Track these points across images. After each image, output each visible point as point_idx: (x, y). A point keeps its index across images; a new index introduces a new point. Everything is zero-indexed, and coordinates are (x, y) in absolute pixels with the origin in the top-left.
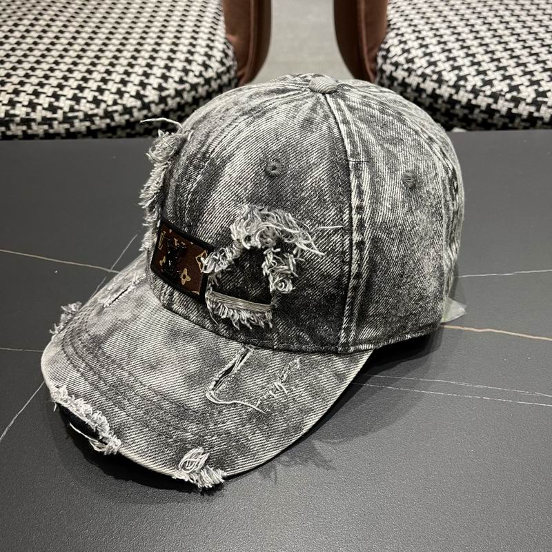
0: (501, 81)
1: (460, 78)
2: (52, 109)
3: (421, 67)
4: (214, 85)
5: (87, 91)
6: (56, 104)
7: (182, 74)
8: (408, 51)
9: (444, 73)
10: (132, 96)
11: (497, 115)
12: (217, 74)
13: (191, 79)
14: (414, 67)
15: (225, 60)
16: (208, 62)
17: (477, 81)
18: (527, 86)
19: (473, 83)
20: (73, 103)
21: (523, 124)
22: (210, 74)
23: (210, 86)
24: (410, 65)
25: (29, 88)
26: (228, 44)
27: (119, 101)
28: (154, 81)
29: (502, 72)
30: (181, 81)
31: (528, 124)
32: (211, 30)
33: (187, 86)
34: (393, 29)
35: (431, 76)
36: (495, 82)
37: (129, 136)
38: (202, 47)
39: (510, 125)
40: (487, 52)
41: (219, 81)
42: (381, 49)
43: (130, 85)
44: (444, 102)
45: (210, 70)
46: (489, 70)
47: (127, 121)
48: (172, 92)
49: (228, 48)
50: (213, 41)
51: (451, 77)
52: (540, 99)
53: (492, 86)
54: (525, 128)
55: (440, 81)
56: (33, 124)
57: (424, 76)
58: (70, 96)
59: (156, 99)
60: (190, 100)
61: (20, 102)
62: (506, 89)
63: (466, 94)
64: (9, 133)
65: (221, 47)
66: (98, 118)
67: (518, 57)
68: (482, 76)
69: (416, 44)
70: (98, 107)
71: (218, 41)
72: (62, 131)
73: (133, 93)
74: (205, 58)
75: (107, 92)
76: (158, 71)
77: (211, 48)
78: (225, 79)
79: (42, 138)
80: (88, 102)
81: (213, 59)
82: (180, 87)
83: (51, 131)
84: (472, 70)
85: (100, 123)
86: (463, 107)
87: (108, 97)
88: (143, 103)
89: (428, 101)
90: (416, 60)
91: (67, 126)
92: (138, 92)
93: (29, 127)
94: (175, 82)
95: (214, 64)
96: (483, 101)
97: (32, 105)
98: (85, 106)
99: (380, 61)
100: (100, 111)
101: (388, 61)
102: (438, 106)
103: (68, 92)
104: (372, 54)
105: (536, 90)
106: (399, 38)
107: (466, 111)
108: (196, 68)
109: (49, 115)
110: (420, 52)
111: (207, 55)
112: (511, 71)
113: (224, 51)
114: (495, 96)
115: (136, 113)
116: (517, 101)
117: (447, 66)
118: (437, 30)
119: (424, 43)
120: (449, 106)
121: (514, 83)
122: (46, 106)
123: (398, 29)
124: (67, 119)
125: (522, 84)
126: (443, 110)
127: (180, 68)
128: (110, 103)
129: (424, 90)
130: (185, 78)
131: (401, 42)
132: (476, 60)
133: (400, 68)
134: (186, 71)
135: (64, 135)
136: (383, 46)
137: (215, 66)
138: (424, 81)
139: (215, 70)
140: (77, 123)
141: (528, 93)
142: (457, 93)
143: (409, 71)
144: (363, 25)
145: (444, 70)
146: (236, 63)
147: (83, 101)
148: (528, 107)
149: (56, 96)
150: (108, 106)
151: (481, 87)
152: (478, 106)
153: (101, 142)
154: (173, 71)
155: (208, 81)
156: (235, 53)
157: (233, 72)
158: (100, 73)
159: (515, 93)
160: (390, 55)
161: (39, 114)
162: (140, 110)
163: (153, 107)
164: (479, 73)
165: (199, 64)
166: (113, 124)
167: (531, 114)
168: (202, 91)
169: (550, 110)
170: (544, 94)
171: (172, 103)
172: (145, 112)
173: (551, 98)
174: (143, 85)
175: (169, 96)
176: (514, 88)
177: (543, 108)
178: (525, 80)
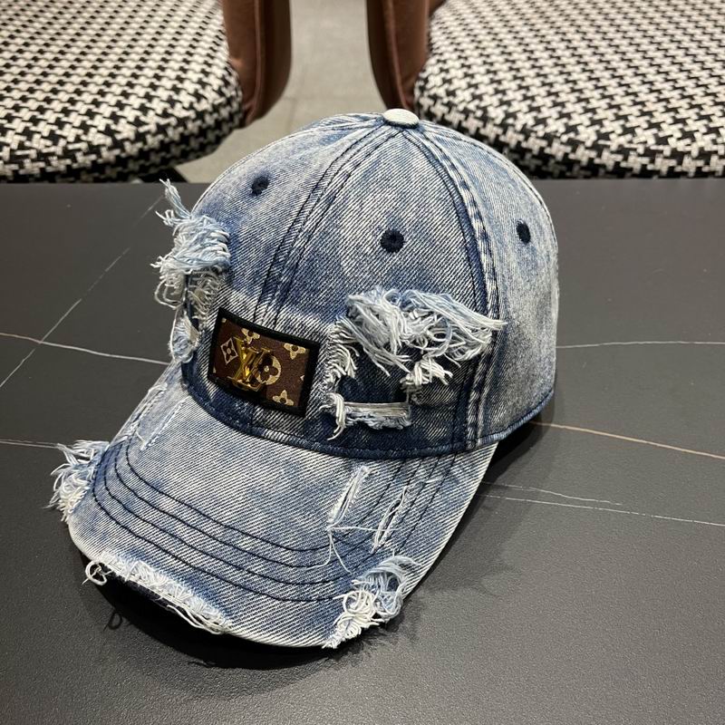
0: (557, 119)
1: (508, 115)
3: (463, 101)
4: (209, 120)
5: (42, 124)
7: (167, 105)
8: (449, 81)
9: (490, 109)
10: (99, 132)
11: (552, 161)
12: (213, 106)
13: (179, 112)
14: (456, 101)
15: (224, 90)
16: (201, 92)
17: (526, 119)
18: (588, 127)
19: (523, 122)
20: (23, 138)
21: (583, 172)
22: (203, 106)
23: (204, 121)
24: (451, 99)
26: (230, 70)
27: (83, 138)
28: (130, 114)
29: (559, 109)
30: (165, 114)
31: (589, 173)
32: (210, 52)
33: (173, 121)
34: (435, 54)
35: (474, 113)
36: (549, 121)
37: (97, 180)
38: (195, 72)
39: (568, 174)
40: (544, 84)
41: (215, 115)
42: (418, 79)
43: (98, 118)
45: (203, 101)
46: (544, 106)
47: (94, 162)
48: (152, 127)
49: (230, 74)
50: (210, 65)
51: (497, 114)
52: (601, 142)
53: (546, 125)
54: (586, 177)
55: (485, 119)
57: (466, 112)
58: (20, 130)
59: (132, 135)
60: (177, 138)
62: (562, 129)
63: (515, 135)
65: (220, 72)
66: (55, 158)
67: (581, 91)
68: (534, 114)
69: (460, 73)
70: (55, 144)
71: (217, 65)
72: (9, 173)
73: (102, 128)
74: (198, 87)
75: (68, 126)
76: (135, 101)
77: (206, 74)
78: (225, 112)
80: (43, 137)
81: (208, 88)
82: (163, 122)
84: (524, 106)
85: (59, 165)
86: (511, 151)
87: (69, 133)
88: (115, 141)
90: (458, 92)
91: (15, 167)
92: (108, 127)
94: (157, 115)
95: (210, 94)
96: (534, 144)
98: (39, 143)
99: (417, 93)
100: (58, 150)
101: (426, 93)
103: (18, 125)
104: (409, 84)
105: (598, 132)
106: (441, 65)
107: (516, 156)
108: (185, 99)
110: (463, 83)
111: (200, 82)
112: (569, 108)
113: (223, 79)
114: (549, 138)
115: (105, 153)
116: (574, 144)
117: (495, 100)
118: (488, 56)
119: (470, 72)
121: (572, 123)
123: (441, 54)
124: (14, 159)
125: (581, 124)
127: (165, 98)
128: (71, 139)
129: (466, 130)
130: (170, 111)
131: (442, 70)
132: (529, 94)
133: (439, 102)
134: (172, 102)
135: (11, 179)
136: (420, 75)
137: (211, 96)
138: (466, 119)
139: (210, 101)
140: (27, 163)
141: (588, 135)
142: (504, 133)
143: (450, 105)
144: (394, 49)
145: (491, 105)
146: (240, 93)
147: (37, 137)
148: (587, 152)
150: (68, 143)
151: (534, 126)
152: (530, 150)
153: (60, 187)
154: (156, 101)
155: (200, 115)
156: (239, 81)
157: (235, 105)
158: (62, 102)
159: (572, 135)
160: (428, 86)
162: (110, 149)
163: (127, 145)
164: (531, 109)
165: (189, 94)
166: (75, 166)
167: (591, 160)
168: (192, 127)
169: (614, 156)
170: (606, 136)
171: (152, 141)
172: (117, 152)
173: (615, 142)
174: (115, 118)
175: (148, 132)
176: (571, 129)
177: (606, 154)
178: (585, 119)
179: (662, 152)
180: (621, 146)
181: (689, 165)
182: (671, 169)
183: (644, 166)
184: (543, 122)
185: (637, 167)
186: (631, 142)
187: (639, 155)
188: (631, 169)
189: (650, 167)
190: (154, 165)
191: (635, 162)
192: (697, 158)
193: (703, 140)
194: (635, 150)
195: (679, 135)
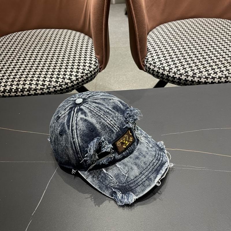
0: (182, 70)
1: (170, 69)
2: (43, 85)
3: (158, 65)
4: (93, 73)
5: (53, 78)
6: (44, 83)
7: (83, 70)
8: (154, 60)
9: (165, 67)
10: (67, 79)
11: (182, 80)
12: (94, 69)
13: (86, 72)
14: (156, 65)
15: (96, 64)
16: (90, 66)
17: (175, 70)
19: (174, 70)
20: (49, 83)
22: (91, 69)
23: (92, 73)
24: (155, 64)
25: (35, 79)
26: (96, 58)
27: (64, 81)
28: (74, 74)
29: (183, 67)
30: (83, 73)
31: (191, 83)
34: (149, 52)
35: (161, 68)
36: (181, 70)
38: (88, 60)
40: (178, 60)
41: (94, 71)
42: (145, 59)
43: (67, 75)
44: (166, 76)
45: (91, 68)
46: (179, 66)
47: (67, 87)
48: (80, 77)
49: (97, 60)
50: (91, 58)
51: (167, 68)
52: (194, 75)
54: (191, 85)
55: (164, 70)
56: (37, 90)
57: (159, 68)
59: (75, 79)
60: (86, 78)
61: (33, 84)
62: (184, 72)
63: (172, 74)
64: (30, 93)
65: (94, 60)
67: (188, 61)
69: (156, 57)
70: (57, 84)
71: (93, 58)
72: (47, 92)
73: (68, 78)
75: (60, 78)
76: (75, 70)
77: (91, 61)
78: (96, 70)
79: (40, 95)
80: (54, 82)
81: (92, 64)
82: (82, 75)
83: (43, 92)
84: (174, 66)
85: (58, 88)
86: (171, 78)
87: (60, 80)
88: (71, 81)
89: (161, 76)
90: (156, 63)
91: (48, 90)
92: (69, 78)
93: (36, 91)
95: (92, 66)
96: (177, 76)
97: (37, 84)
99: (145, 62)
100: (58, 85)
101: (148, 63)
102: (164, 77)
103: (48, 79)
104: (143, 60)
105: (193, 73)
107: (173, 79)
108: (87, 68)
109: (42, 87)
110: (158, 60)
111: (90, 63)
112: (185, 66)
113: (95, 61)
114: (181, 75)
115: (69, 85)
116: (187, 76)
117: (166, 65)
118: (163, 52)
119: (159, 57)
120: (167, 77)
121: (186, 70)
122: (41, 84)
123: (151, 52)
124: (48, 88)
125: (189, 71)
126: (166, 78)
127: (82, 68)
128: (61, 82)
129: (159, 72)
130: (84, 72)
131: (152, 56)
132: (175, 63)
133: (152, 65)
134: (84, 69)
136: (146, 57)
138: (159, 70)
140: (51, 89)
141: (191, 74)
142: (169, 73)
143: (155, 66)
144: (139, 52)
146: (99, 64)
148: (191, 78)
149: (44, 81)
150: (60, 83)
151: (176, 72)
152: (176, 78)
154: (80, 69)
155: (91, 72)
156: (98, 61)
157: (98, 68)
158: (57, 72)
159: (187, 74)
160: (148, 61)
161: (39, 87)
162: (70, 83)
163: (74, 82)
164: (176, 67)
165: (88, 67)
166: (62, 88)
167: (192, 80)
168: (89, 75)
169: (197, 79)
170: (195, 74)
171: (80, 80)
172: (72, 84)
173: (198, 75)
174: (71, 75)
175: (79, 78)
176: (186, 72)
177: (195, 78)
178: (189, 69)
179: (209, 77)
180: (199, 76)
181: (216, 80)
182: (212, 81)
183: (205, 81)
184: (179, 70)
185: (203, 81)
186: (201, 75)
187: (204, 78)
188: (202, 82)
189: (207, 81)
190: (80, 86)
191: (203, 80)
192: (218, 79)
193: (219, 74)
194: (203, 77)
195: (213, 73)
